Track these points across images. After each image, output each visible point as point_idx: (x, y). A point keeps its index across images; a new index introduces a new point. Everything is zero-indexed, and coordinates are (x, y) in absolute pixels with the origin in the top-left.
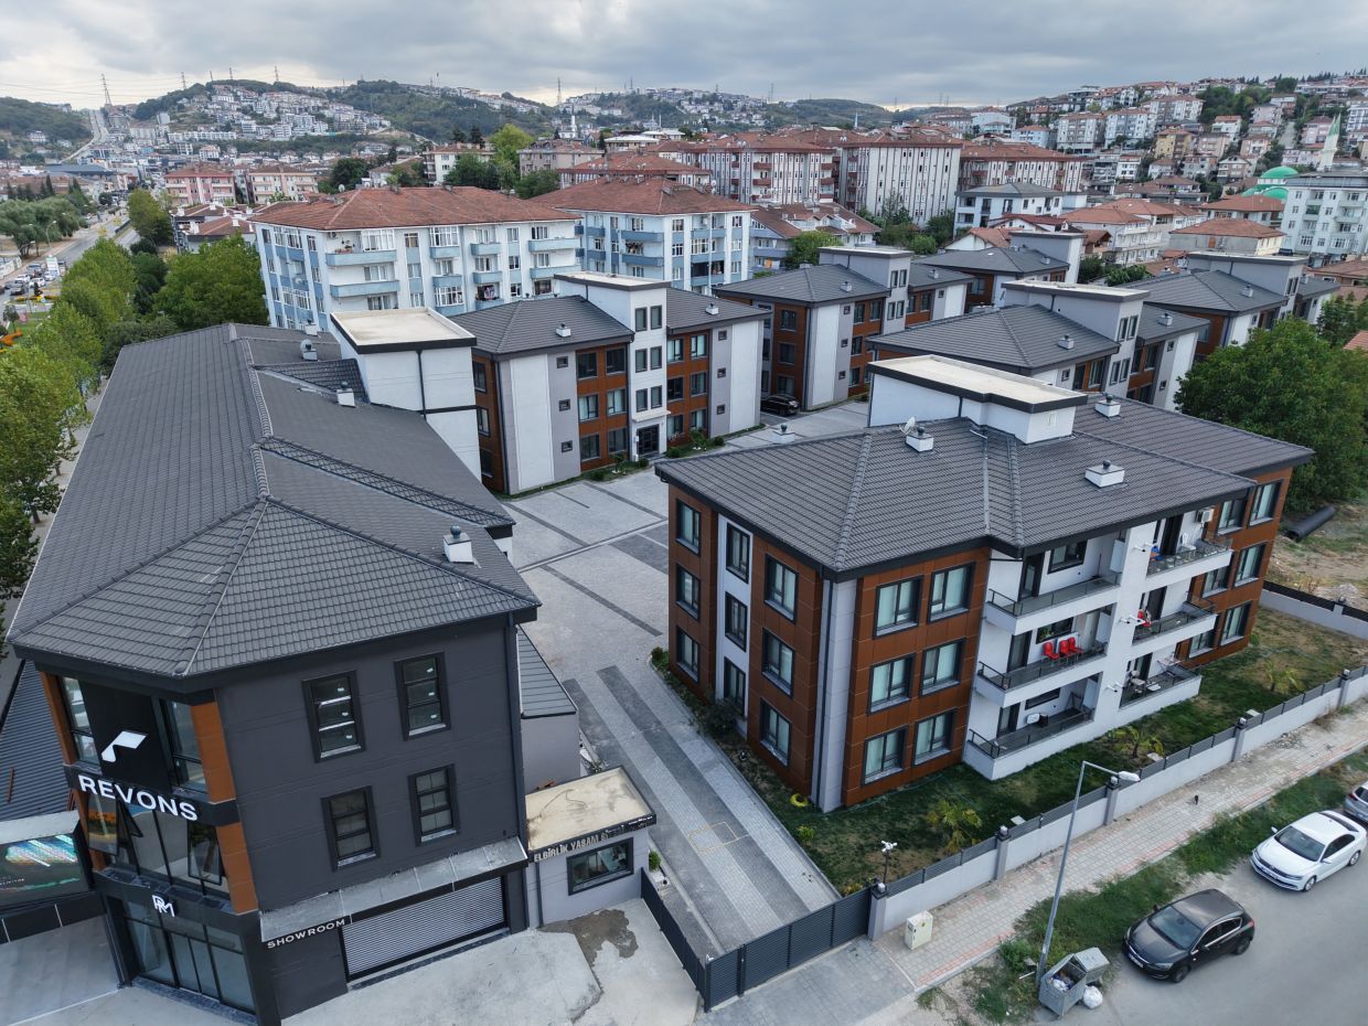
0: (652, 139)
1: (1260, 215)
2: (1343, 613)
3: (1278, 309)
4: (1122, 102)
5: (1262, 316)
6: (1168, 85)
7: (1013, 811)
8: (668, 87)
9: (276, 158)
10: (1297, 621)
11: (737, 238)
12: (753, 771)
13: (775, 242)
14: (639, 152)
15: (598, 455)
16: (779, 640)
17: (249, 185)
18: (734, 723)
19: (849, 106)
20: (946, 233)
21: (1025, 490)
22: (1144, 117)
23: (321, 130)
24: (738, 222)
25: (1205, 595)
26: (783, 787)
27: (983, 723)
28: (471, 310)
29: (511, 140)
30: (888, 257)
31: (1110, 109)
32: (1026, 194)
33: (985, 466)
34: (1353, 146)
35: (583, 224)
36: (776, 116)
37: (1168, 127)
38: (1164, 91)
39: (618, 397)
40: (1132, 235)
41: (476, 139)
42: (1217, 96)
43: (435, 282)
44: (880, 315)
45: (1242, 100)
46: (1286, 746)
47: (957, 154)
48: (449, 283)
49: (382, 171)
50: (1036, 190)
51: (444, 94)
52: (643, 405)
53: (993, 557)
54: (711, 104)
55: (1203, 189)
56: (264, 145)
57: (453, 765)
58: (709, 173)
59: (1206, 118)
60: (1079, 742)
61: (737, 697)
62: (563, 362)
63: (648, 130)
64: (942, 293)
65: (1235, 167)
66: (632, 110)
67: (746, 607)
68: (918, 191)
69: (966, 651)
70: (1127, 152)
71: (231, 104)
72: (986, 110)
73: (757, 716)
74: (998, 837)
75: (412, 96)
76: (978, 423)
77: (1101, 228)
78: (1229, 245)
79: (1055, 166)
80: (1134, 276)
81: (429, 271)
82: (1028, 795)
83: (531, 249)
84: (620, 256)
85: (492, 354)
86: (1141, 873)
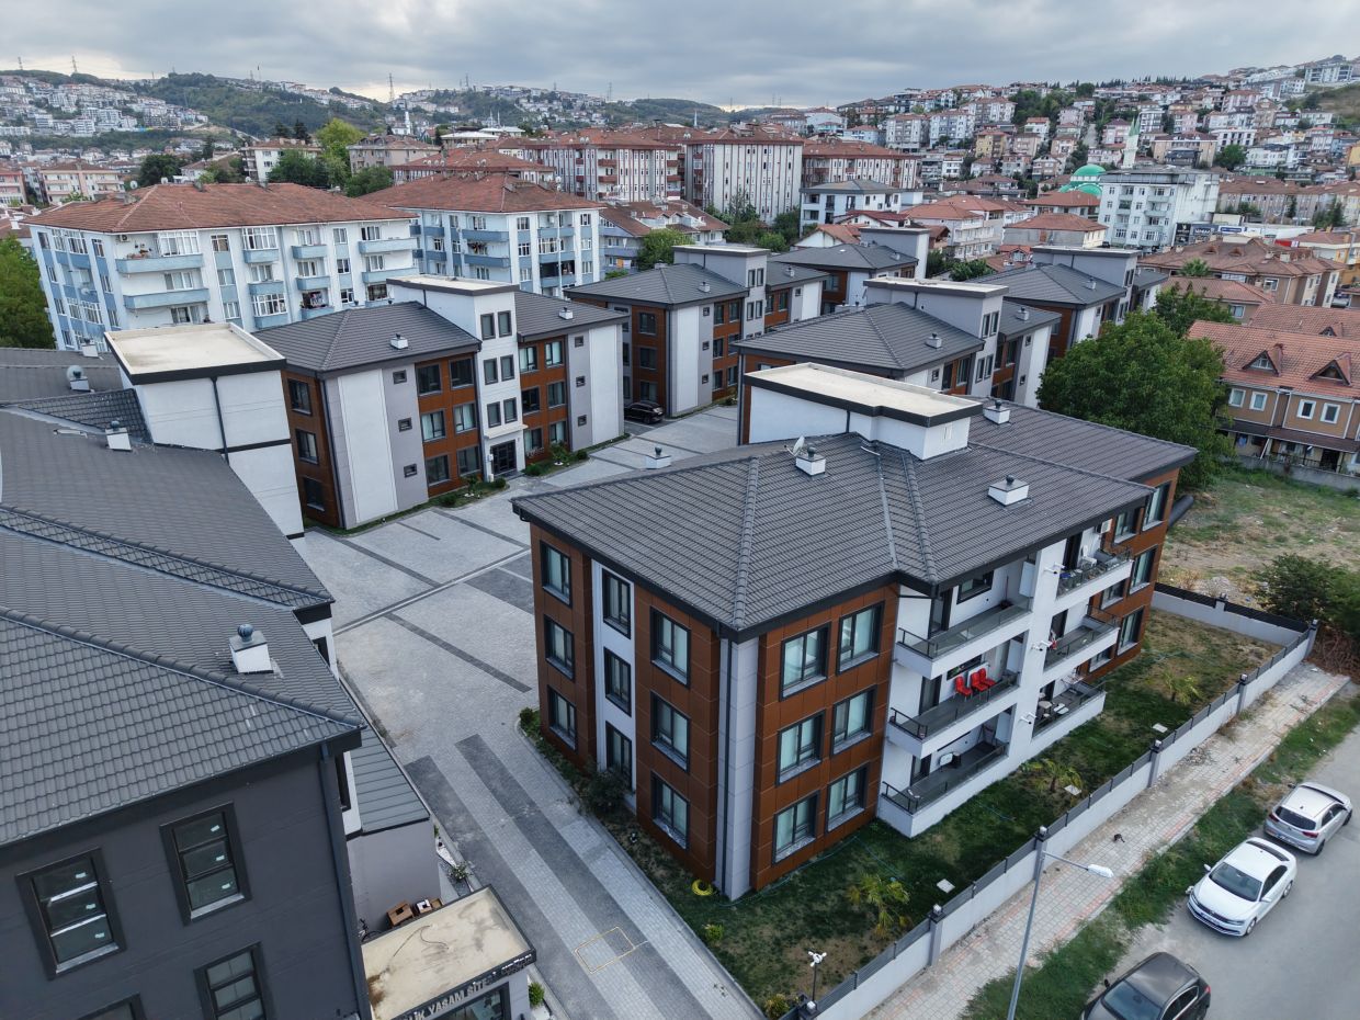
0: (491, 136)
1: (1079, 210)
2: (1225, 610)
3: (1118, 300)
4: (943, 104)
5: (1105, 307)
6: (983, 88)
7: (938, 874)
8: (505, 85)
9: (77, 154)
10: (1182, 620)
11: (587, 237)
12: (646, 855)
13: (625, 241)
14: (477, 148)
15: (447, 477)
16: (670, 706)
17: (42, 184)
18: (620, 798)
19: (687, 107)
20: (792, 229)
21: (931, 513)
22: (963, 119)
23: (129, 125)
24: (586, 220)
25: (1104, 606)
26: (682, 873)
27: (896, 774)
28: (296, 320)
29: (340, 136)
30: (744, 255)
31: (932, 111)
32: (867, 191)
33: (882, 487)
34: (1146, 147)
35: (420, 223)
36: (616, 115)
37: (985, 127)
38: (979, 94)
39: (466, 412)
40: (968, 231)
41: (301, 134)
42: (1027, 99)
43: (252, 290)
44: (740, 315)
45: (1049, 103)
46: (1197, 763)
47: (799, 151)
48: (269, 290)
49: (197, 168)
50: (876, 187)
51: (266, 88)
52: (495, 419)
53: (902, 593)
54: (550, 102)
55: (1021, 187)
56: (64, 141)
57: (258, 944)
58: (553, 170)
59: (1019, 119)
60: (994, 781)
61: (622, 767)
62: (400, 377)
63: (487, 127)
64: (799, 292)
65: (1047, 166)
66: (469, 107)
67: (629, 666)
68: (764, 188)
69: (876, 699)
70: (950, 152)
71: (22, 96)
72: (817, 111)
73: (648, 791)
74: (931, 919)
75: (231, 90)
76: (869, 439)
77: (940, 223)
78: (1058, 240)
79: (891, 163)
80: (976, 271)
81: (243, 278)
82: (951, 851)
83: (361, 251)
84: (463, 258)
85: (316, 372)
86: (1081, 934)
